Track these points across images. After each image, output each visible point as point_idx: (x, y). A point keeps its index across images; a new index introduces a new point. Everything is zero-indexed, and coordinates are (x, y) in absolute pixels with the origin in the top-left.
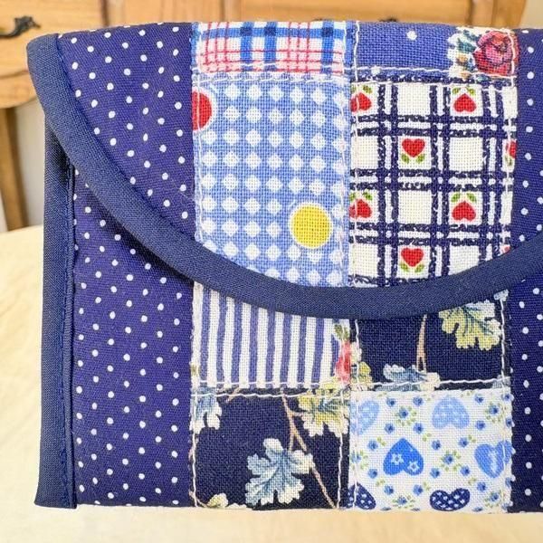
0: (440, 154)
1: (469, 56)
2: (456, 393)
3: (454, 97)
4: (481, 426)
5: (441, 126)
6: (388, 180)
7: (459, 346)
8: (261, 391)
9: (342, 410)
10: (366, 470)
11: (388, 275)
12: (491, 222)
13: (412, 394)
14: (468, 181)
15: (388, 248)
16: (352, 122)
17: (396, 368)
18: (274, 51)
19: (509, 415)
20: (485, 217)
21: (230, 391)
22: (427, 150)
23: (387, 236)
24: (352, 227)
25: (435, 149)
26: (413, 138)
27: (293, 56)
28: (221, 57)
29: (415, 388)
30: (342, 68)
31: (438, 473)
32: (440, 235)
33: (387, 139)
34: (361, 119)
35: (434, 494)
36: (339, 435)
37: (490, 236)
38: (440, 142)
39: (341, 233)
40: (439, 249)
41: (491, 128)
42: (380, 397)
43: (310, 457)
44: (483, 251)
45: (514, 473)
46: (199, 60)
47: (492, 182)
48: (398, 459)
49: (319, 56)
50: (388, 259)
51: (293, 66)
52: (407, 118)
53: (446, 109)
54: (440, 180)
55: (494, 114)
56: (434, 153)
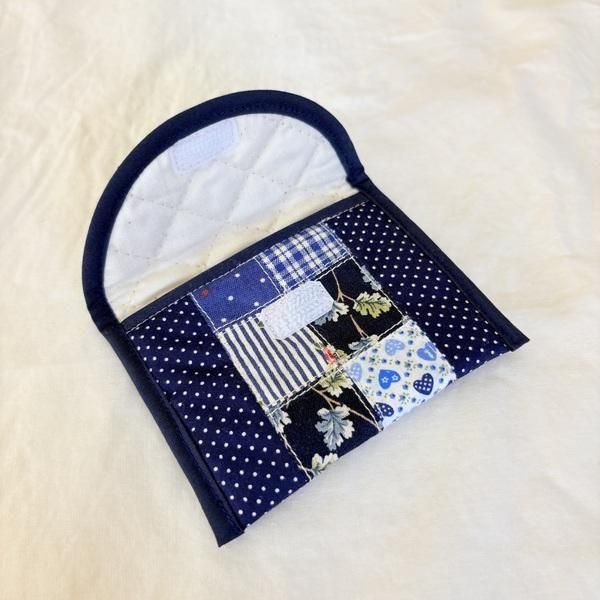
2: (389, 337)
7: (375, 317)
9: (344, 376)
10: (375, 394)
13: (370, 350)
17: (354, 343)
19: (420, 331)
21: (286, 401)
29: (369, 346)
31: (408, 374)
35: (414, 384)
36: (350, 387)
42: (356, 359)
43: (345, 406)
45: (442, 353)
48: (385, 380)
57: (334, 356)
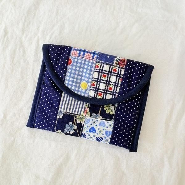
0: (109, 78)
1: (117, 62)
2: (104, 121)
3: (113, 69)
5: (110, 73)
6: (99, 80)
7: (106, 112)
8: (70, 113)
9: (84, 120)
10: (86, 131)
11: (95, 97)
12: (115, 91)
14: (112, 84)
15: (96, 92)
17: (95, 114)
18: (84, 55)
20: (114, 90)
21: (65, 112)
22: (107, 77)
23: (97, 90)
24: (91, 87)
25: (108, 77)
26: (105, 74)
27: (87, 56)
28: (75, 54)
29: (97, 118)
30: (95, 60)
31: (98, 134)
32: (106, 92)
33: (100, 73)
34: (96, 69)
35: (97, 137)
36: (82, 124)
37: (114, 94)
38: (109, 76)
39: (89, 88)
40: (105, 94)
41: (118, 75)
42: (91, 119)
43: (77, 126)
44: (113, 96)
45: (111, 137)
46: (71, 53)
47: (116, 85)
48: (91, 130)
49: (92, 57)
50: (96, 94)
51: (87, 58)
52: (104, 71)
53: (112, 71)
54: (108, 82)
55: (119, 73)
56: (108, 78)
57: (87, 113)
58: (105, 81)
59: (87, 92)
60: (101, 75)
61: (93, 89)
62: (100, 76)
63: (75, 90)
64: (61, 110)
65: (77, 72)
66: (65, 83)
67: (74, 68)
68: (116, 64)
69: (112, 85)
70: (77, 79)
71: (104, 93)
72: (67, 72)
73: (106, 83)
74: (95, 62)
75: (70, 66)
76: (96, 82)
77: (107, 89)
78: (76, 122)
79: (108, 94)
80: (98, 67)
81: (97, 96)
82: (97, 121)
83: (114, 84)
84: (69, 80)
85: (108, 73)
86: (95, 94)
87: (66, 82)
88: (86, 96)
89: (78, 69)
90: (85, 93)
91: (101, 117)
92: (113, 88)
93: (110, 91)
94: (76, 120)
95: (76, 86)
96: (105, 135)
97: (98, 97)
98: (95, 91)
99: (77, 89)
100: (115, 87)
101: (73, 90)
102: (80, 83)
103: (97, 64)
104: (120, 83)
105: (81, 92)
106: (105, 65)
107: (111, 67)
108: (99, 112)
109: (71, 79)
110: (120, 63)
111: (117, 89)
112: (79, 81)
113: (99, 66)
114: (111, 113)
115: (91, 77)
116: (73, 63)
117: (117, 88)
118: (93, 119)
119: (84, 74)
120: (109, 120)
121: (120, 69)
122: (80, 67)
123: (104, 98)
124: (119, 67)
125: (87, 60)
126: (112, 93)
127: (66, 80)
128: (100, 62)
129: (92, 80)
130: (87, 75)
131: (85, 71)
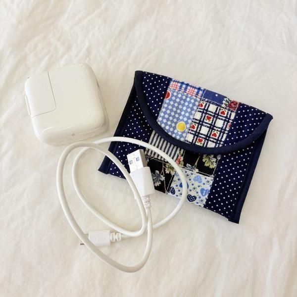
0: (214, 121)
1: (227, 103)
2: (201, 175)
3: (221, 111)
4: (204, 184)
5: (216, 116)
6: (201, 123)
7: (205, 165)
8: (159, 160)
12: (220, 139)
15: (196, 137)
16: (198, 108)
17: (189, 165)
18: (187, 89)
19: (211, 184)
20: (219, 137)
21: (152, 157)
22: (211, 119)
23: (197, 134)
24: (190, 130)
26: (209, 116)
27: (190, 91)
28: (175, 86)
30: (200, 97)
33: (204, 114)
34: (200, 108)
37: (219, 142)
38: (215, 119)
39: (187, 130)
40: (206, 141)
41: (227, 120)
42: (184, 170)
44: (216, 145)
45: (208, 197)
46: (171, 85)
47: (223, 131)
49: (196, 93)
50: (195, 139)
51: (189, 93)
52: (210, 111)
53: (219, 113)
54: (212, 127)
55: (228, 117)
56: (212, 121)
57: (179, 162)
58: (209, 124)
59: (184, 135)
60: (205, 116)
61: (192, 132)
62: (203, 117)
63: (169, 130)
64: (147, 154)
65: (174, 109)
66: (157, 121)
67: (172, 103)
68: (226, 105)
69: (217, 130)
70: (174, 117)
71: (205, 139)
72: (162, 107)
73: (210, 128)
74: (198, 100)
75: (166, 100)
76: (197, 125)
77: (210, 135)
78: (165, 172)
79: (211, 141)
80: (202, 106)
81: (195, 142)
82: (192, 174)
83: (220, 130)
84: (163, 118)
85: (213, 114)
86: (193, 139)
87: (160, 119)
88: (182, 139)
89: (176, 105)
90: (181, 136)
91: (197, 170)
92: (218, 135)
93: (213, 138)
94: (165, 169)
95: (170, 126)
96: (200, 194)
97: (197, 143)
98: (195, 135)
99: (172, 129)
100: (220, 134)
101: (167, 130)
102: (176, 123)
103: (202, 102)
104: (227, 129)
105: (177, 134)
106: (211, 105)
107: (219, 108)
108: (196, 164)
109: (166, 116)
110: (231, 105)
111: (222, 136)
112: (175, 120)
113: (204, 105)
114: (211, 167)
115: (192, 117)
116: (172, 97)
117: (223, 134)
118: (187, 171)
119: (183, 113)
120: (207, 176)
121: (230, 112)
122: (179, 103)
123: (205, 146)
124: (229, 110)
125: (189, 96)
126: (215, 141)
127: (159, 116)
128: (205, 100)
129: (193, 121)
130: (187, 114)
131: (185, 108)
